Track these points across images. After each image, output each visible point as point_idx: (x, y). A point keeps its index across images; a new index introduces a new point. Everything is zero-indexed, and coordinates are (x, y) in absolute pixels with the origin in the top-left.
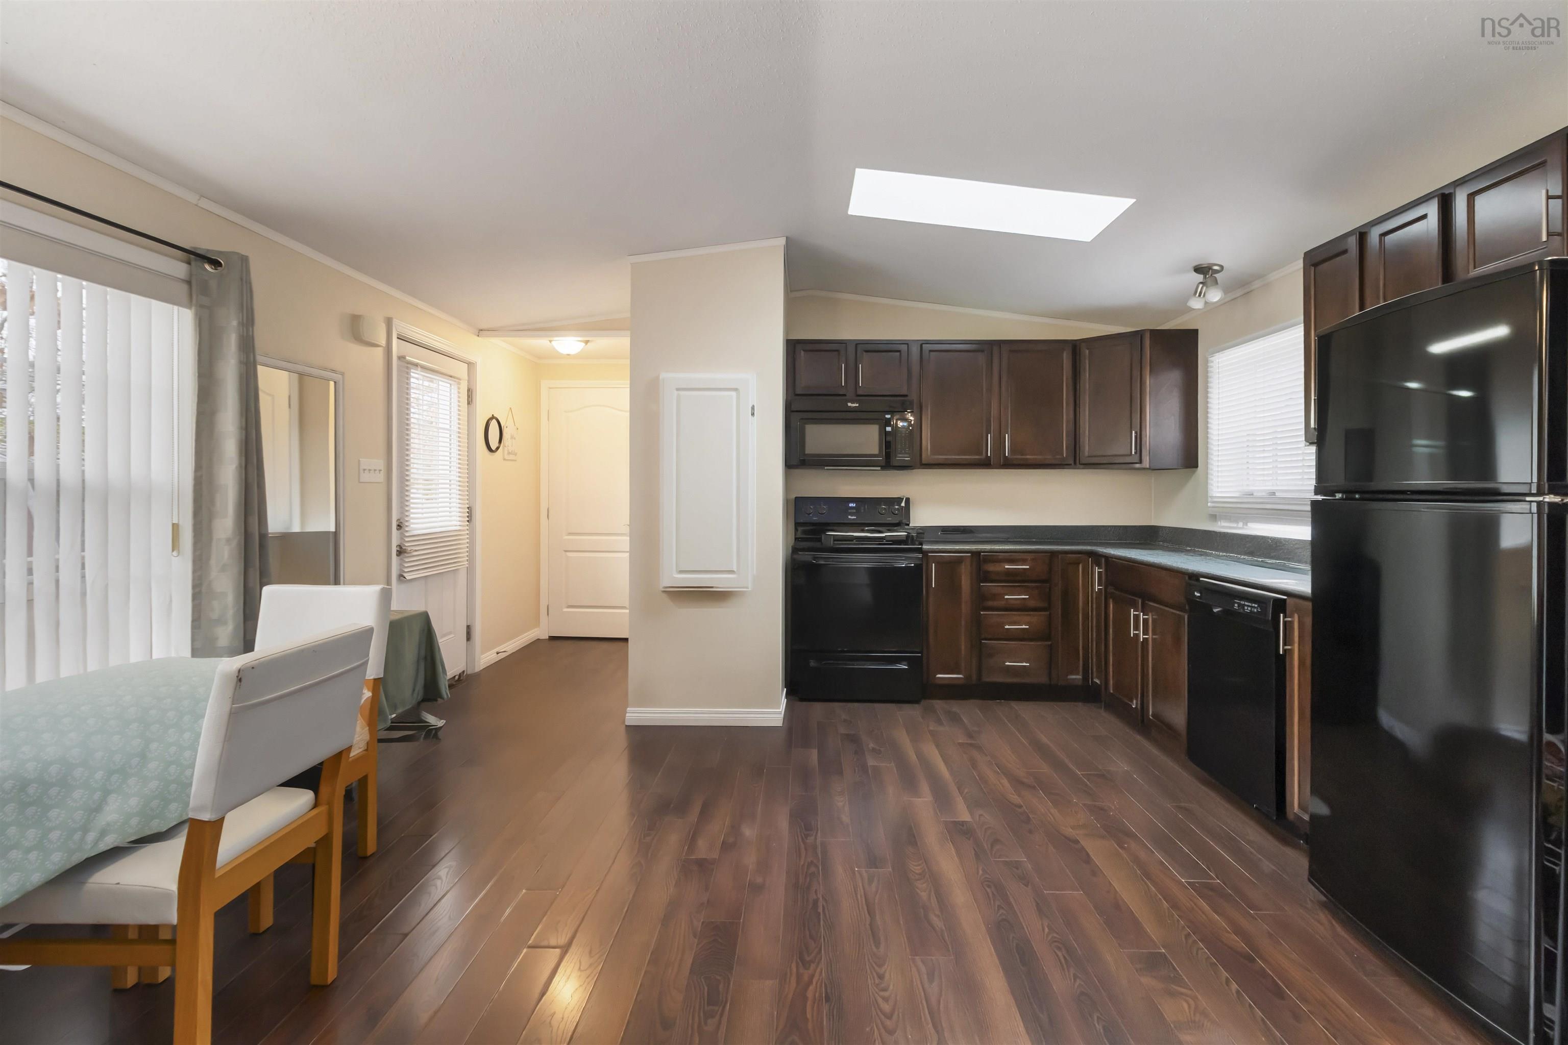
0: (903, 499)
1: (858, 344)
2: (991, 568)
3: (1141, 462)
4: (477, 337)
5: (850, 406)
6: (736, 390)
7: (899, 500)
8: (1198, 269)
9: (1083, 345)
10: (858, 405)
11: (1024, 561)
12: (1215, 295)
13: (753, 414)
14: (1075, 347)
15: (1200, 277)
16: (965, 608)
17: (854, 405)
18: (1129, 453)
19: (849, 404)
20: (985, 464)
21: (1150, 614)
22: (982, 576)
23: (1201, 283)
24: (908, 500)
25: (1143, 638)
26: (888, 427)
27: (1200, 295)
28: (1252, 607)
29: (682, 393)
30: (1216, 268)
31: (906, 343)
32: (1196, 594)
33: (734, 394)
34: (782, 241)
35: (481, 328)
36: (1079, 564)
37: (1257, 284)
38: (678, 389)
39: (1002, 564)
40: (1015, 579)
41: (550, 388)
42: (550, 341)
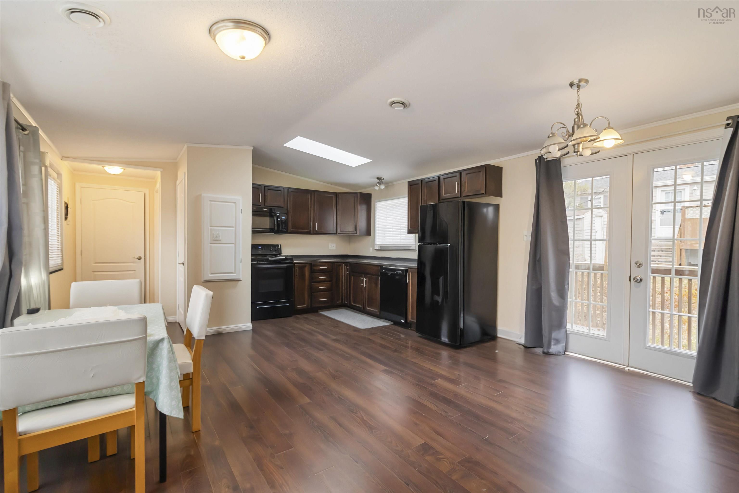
0: (279, 245)
1: (265, 186)
2: (315, 268)
3: (357, 234)
4: (61, 161)
5: (264, 210)
6: (235, 203)
7: (278, 245)
8: (378, 178)
9: (340, 195)
10: (267, 210)
11: (325, 266)
12: (383, 187)
13: (241, 213)
14: (337, 195)
15: (378, 181)
16: (307, 282)
17: (266, 210)
18: (353, 230)
19: (264, 209)
20: (309, 233)
21: (367, 279)
22: (312, 271)
23: (378, 182)
24: (281, 245)
25: (365, 286)
26: (279, 218)
27: (378, 186)
28: (400, 272)
29: (211, 202)
30: (382, 179)
31: (283, 188)
32: (383, 271)
33: (234, 204)
34: (252, 148)
35: (64, 156)
36: (340, 266)
37: (390, 184)
38: (210, 201)
39: (319, 267)
40: (323, 272)
41: (82, 187)
42: (103, 167)
